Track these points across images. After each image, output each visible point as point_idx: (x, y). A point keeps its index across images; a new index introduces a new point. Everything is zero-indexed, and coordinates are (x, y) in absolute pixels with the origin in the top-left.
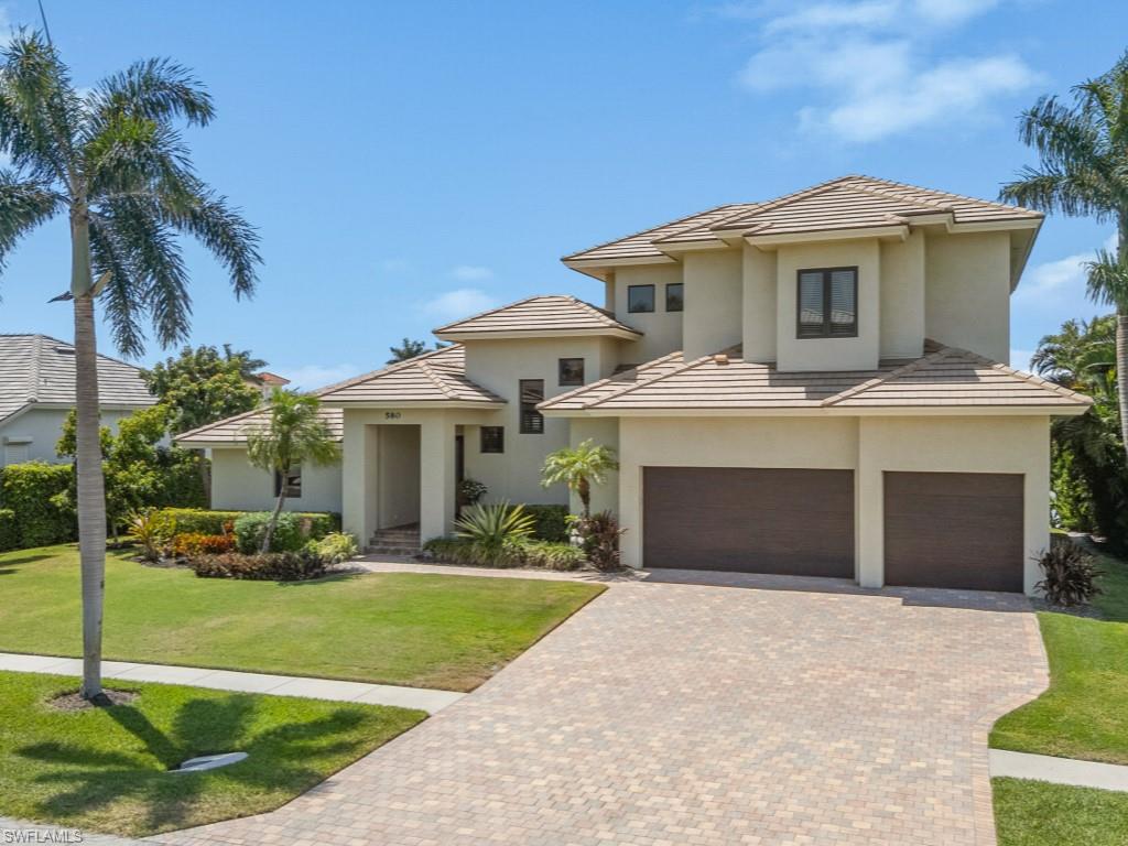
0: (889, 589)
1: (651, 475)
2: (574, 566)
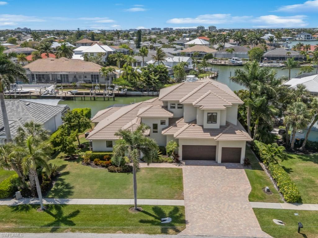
0: (222, 164)
1: (183, 146)
2: (172, 162)
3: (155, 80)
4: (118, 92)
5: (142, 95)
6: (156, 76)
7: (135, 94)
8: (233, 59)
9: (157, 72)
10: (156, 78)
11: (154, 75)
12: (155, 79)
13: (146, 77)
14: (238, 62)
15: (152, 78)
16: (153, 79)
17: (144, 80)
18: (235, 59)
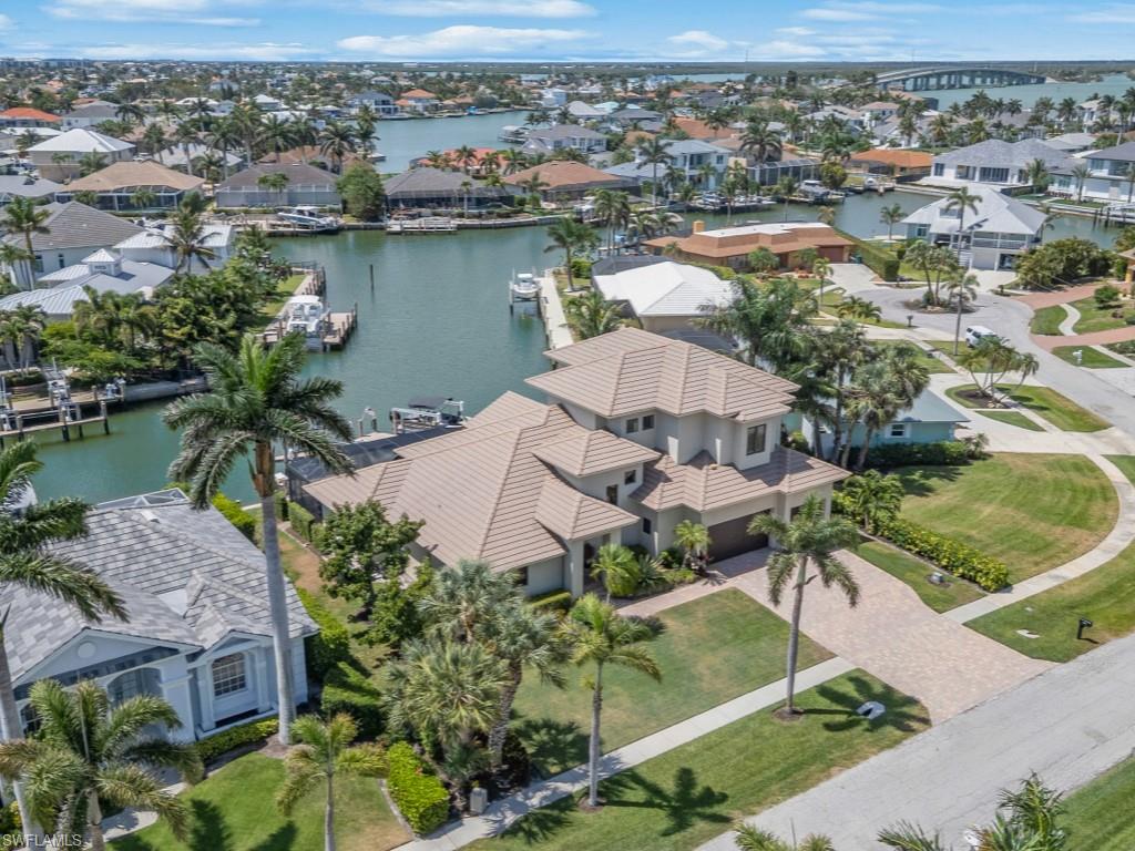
3: (222, 331)
4: (96, 397)
5: (182, 391)
6: (222, 316)
7: (155, 395)
8: (301, 212)
9: (224, 303)
10: (225, 324)
11: (217, 312)
12: (225, 327)
13: (189, 326)
14: (322, 221)
15: (212, 327)
16: (216, 331)
17: (183, 338)
18: (307, 213)
